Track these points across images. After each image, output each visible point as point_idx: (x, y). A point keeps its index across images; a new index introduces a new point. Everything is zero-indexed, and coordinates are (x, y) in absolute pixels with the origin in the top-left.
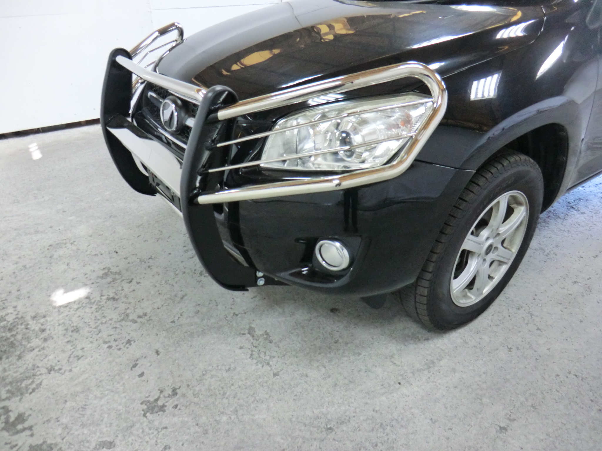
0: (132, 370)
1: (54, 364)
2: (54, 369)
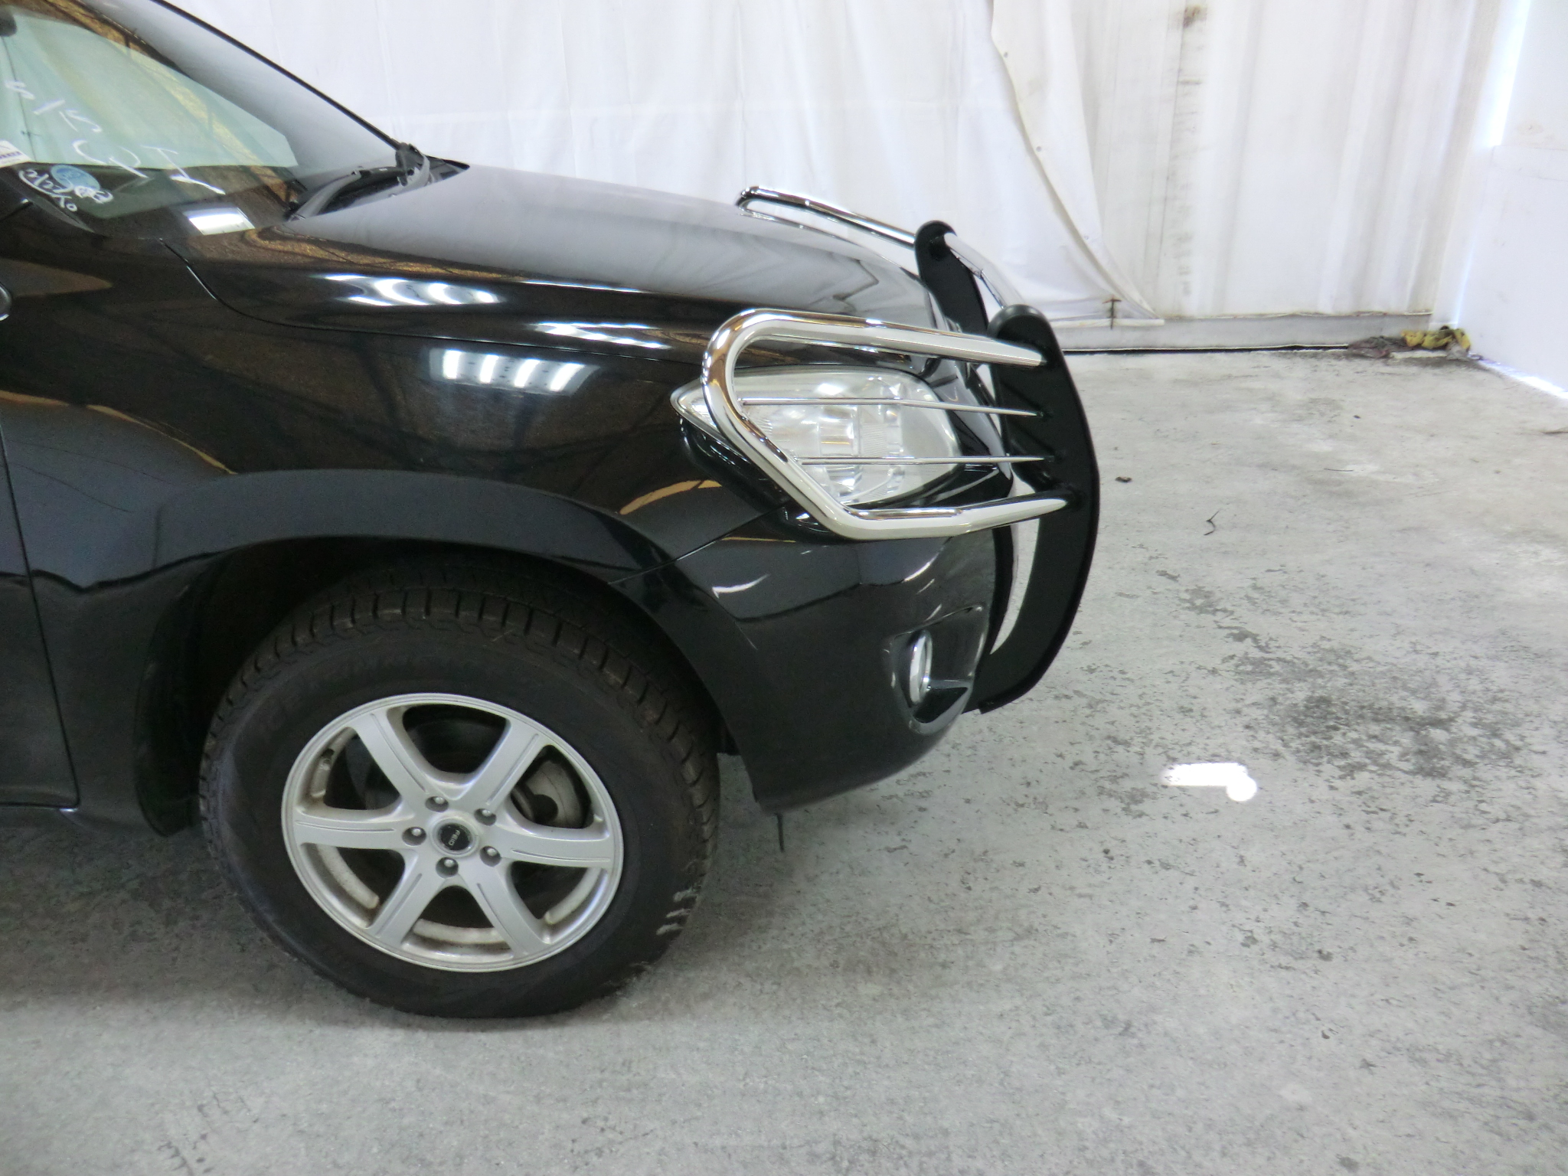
0: (1090, 641)
1: (1211, 676)
2: (1209, 671)
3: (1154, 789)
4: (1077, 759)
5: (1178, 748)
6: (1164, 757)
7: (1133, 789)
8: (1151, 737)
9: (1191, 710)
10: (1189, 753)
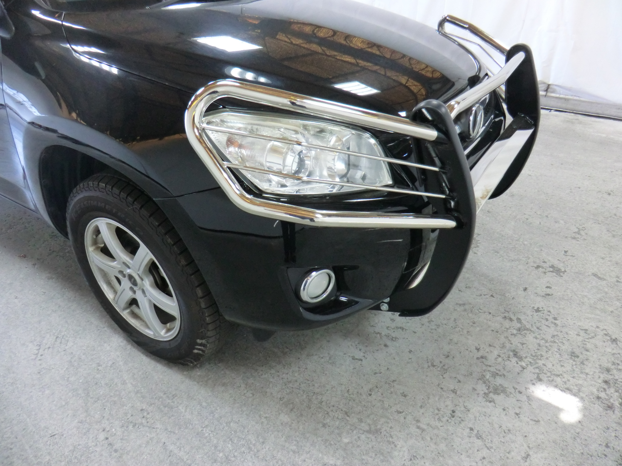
3: (513, 391)
4: (486, 354)
5: (549, 374)
6: (536, 376)
7: (500, 385)
8: (538, 361)
9: (578, 357)
10: (553, 380)
